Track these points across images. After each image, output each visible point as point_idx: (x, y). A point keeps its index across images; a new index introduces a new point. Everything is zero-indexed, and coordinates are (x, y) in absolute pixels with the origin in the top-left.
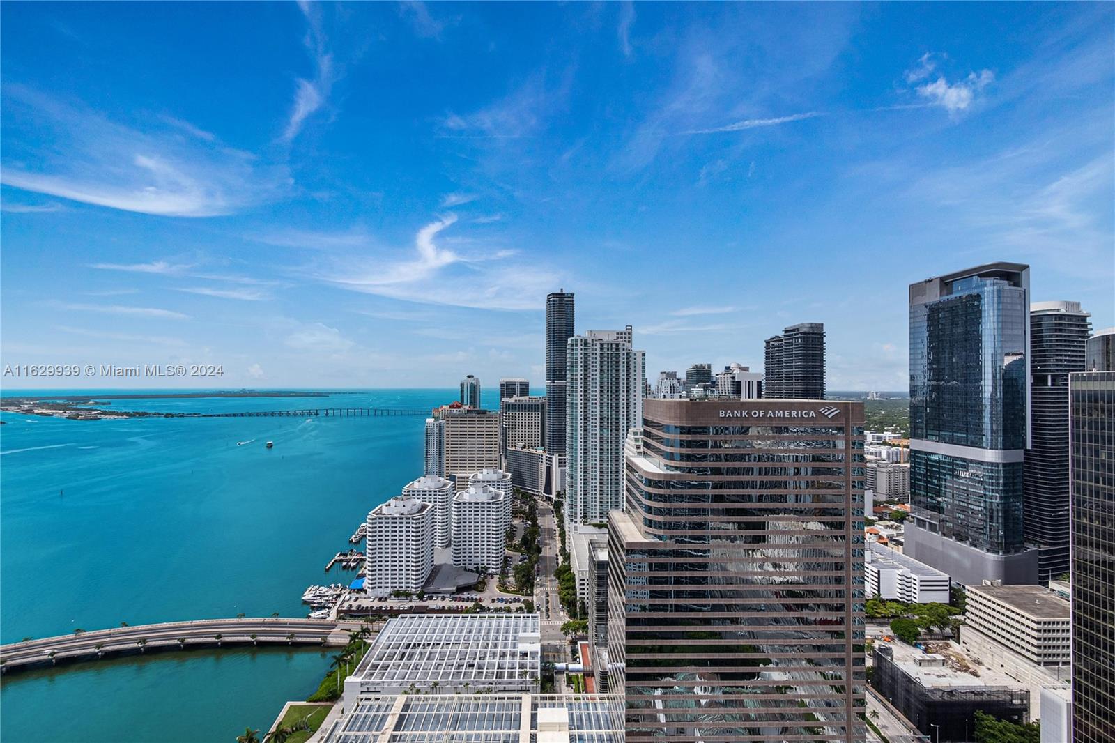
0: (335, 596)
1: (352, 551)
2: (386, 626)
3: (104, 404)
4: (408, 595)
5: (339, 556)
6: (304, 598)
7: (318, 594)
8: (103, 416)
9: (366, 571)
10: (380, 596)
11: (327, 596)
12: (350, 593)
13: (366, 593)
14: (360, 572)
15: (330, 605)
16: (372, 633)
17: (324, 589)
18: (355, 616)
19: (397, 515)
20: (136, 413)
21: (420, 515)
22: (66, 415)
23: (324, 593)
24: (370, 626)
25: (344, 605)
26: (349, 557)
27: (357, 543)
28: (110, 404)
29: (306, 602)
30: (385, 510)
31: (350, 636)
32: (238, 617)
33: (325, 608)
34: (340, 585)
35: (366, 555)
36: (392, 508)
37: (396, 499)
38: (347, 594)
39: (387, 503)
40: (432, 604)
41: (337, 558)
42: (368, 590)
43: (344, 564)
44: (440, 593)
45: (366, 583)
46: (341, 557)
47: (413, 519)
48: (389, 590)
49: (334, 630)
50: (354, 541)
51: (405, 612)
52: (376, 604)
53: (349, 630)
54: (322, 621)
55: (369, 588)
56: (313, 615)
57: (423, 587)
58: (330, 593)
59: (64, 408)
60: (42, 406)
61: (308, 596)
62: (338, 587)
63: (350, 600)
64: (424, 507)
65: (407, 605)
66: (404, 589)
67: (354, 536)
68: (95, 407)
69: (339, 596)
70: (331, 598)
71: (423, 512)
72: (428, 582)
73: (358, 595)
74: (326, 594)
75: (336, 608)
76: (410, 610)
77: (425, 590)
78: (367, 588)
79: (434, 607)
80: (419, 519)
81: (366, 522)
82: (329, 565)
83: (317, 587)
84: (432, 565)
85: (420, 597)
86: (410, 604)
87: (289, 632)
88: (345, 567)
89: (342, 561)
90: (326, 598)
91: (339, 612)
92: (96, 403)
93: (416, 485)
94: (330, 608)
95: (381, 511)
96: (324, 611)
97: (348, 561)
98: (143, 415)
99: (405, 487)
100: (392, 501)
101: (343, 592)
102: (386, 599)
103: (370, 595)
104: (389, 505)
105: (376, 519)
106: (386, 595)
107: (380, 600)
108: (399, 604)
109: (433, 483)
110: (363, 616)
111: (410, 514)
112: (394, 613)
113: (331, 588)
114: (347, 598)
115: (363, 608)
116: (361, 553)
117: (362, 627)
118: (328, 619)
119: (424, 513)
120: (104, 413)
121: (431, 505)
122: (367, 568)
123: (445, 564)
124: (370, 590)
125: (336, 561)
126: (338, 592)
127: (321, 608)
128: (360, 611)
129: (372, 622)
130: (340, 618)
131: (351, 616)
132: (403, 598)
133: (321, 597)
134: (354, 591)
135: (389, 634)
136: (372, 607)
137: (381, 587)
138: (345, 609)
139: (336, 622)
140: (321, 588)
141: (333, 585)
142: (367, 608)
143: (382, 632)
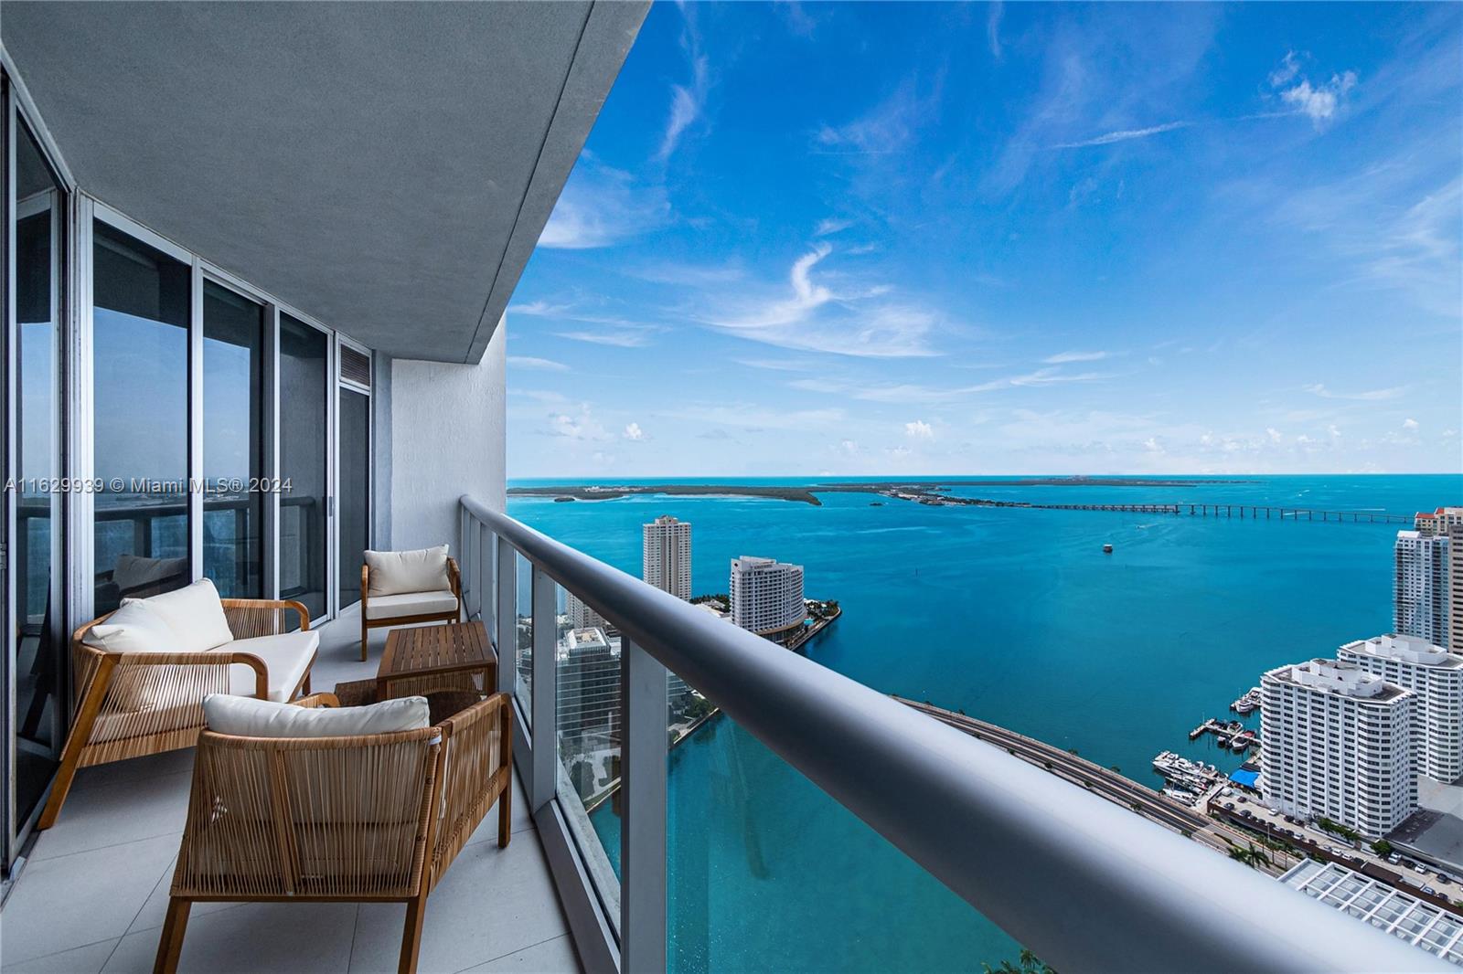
0: (1205, 781)
1: (1235, 723)
2: (1301, 868)
3: (946, 490)
4: (1351, 837)
5: (1212, 724)
6: (1155, 763)
7: (1176, 765)
8: (946, 503)
9: (1260, 764)
10: (1293, 813)
11: (1192, 775)
12: (1230, 786)
13: (1260, 796)
14: (1251, 762)
15: (1198, 790)
16: (1271, 866)
17: (1188, 764)
18: (1240, 825)
19: (1324, 691)
20: (971, 500)
21: (1379, 704)
22: (919, 500)
23: (1187, 768)
24: (1268, 852)
25: (1220, 799)
26: (1229, 731)
27: (1246, 714)
28: (950, 490)
29: (1158, 770)
30: (1297, 675)
31: (1230, 850)
32: (1069, 751)
33: (1188, 791)
34: (1213, 768)
35: (1259, 738)
36: (1312, 675)
37: (1322, 663)
38: (1225, 785)
39: (1303, 665)
40: (1413, 877)
41: (1208, 724)
42: (1264, 794)
43: (1221, 739)
44: (1435, 865)
45: (1260, 782)
46: (1216, 727)
47: (1360, 706)
48: (1308, 811)
49: (1202, 829)
50: (1238, 709)
51: (1340, 860)
52: (1281, 824)
53: (1230, 842)
54: (1183, 807)
55: (1265, 791)
56: (1169, 792)
57: (1386, 836)
58: (1196, 772)
59: (918, 492)
60: (905, 491)
61: (1162, 762)
62: (1210, 769)
63: (1230, 798)
64: (1387, 693)
65: (1350, 854)
66: (1341, 821)
67: (1239, 702)
68: (939, 493)
69: (1212, 783)
70: (1197, 780)
71: (1385, 699)
72: (1401, 831)
73: (1245, 795)
74: (1190, 771)
75: (1206, 798)
76: (1355, 864)
77: (1394, 843)
78: (1262, 791)
79: (1419, 885)
80: (1377, 710)
81: (1260, 686)
82: (1195, 732)
83: (1177, 756)
84: (1412, 805)
85: (1384, 851)
86: (1356, 854)
87: (1134, 800)
88: (1222, 744)
89: (1216, 733)
90: (1191, 778)
91: (1210, 806)
92: (941, 489)
93: (1370, 648)
94: (1195, 794)
95: (1291, 676)
96: (1186, 795)
97: (1228, 737)
98: (977, 502)
99: (1345, 647)
100: (1312, 664)
101: (1218, 779)
102: (1301, 824)
103: (1269, 804)
104: (1307, 669)
105: (1279, 685)
106: (1302, 818)
107: (1289, 819)
108: (1332, 844)
109: (1416, 653)
110: (1256, 832)
111: (1354, 696)
112: (1324, 857)
113: (1198, 765)
114: (1226, 790)
115: (1255, 818)
116: (1253, 733)
117: (1252, 848)
118: (1193, 808)
119: (1388, 702)
120: (946, 499)
121: (1408, 692)
122: (1262, 758)
123: (1451, 817)
124: (1269, 796)
125: (1206, 730)
126: (1211, 777)
127: (1179, 786)
128: (1248, 821)
129: (1272, 848)
130: (1214, 816)
131: (1233, 822)
132: (1339, 836)
133: (1182, 773)
134: (1238, 786)
135: (1305, 883)
136: (1272, 825)
137: (1291, 800)
138: (1222, 806)
139: (1207, 819)
140: (1182, 760)
141: (1202, 764)
142: (1263, 822)
143: (1292, 875)
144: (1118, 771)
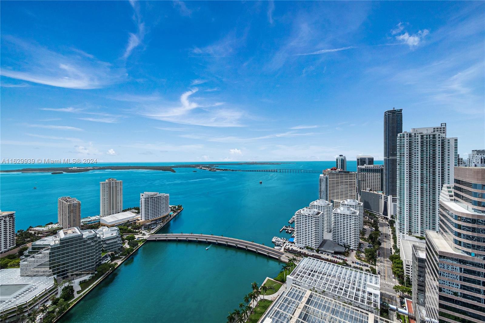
0: (283, 243)
1: (289, 226)
2: (303, 259)
3: (217, 166)
4: (312, 249)
5: (285, 227)
6: (272, 240)
7: (277, 240)
8: (217, 170)
9: (295, 235)
10: (301, 247)
11: (280, 242)
12: (289, 243)
13: (295, 244)
14: (293, 235)
15: (282, 245)
16: (297, 261)
17: (280, 239)
18: (291, 252)
19: (307, 215)
20: (225, 169)
22: (209, 170)
24: (296, 258)
25: (286, 247)
26: (288, 228)
27: (292, 223)
28: (218, 166)
29: (273, 242)
30: (302, 212)
31: (289, 259)
32: (252, 242)
33: (280, 246)
34: (285, 239)
35: (294, 229)
36: (305, 211)
37: (307, 208)
38: (288, 242)
39: (303, 209)
41: (284, 228)
42: (295, 243)
43: (287, 231)
44: (326, 252)
45: (295, 240)
46: (285, 228)
47: (314, 217)
48: (304, 245)
49: (283, 255)
50: (290, 222)
51: (310, 256)
52: (299, 250)
53: (289, 257)
54: (279, 251)
55: (296, 242)
56: (275, 247)
57: (318, 247)
58: (281, 241)
59: (208, 167)
60: (204, 167)
61: (274, 240)
62: (284, 239)
63: (289, 246)
64: (318, 213)
65: (312, 254)
66: (310, 246)
67: (290, 220)
68: (215, 167)
69: (285, 243)
70: (282, 243)
71: (318, 215)
72: (321, 246)
73: (292, 244)
74: (280, 241)
75: (284, 247)
76: (313, 256)
77: (320, 249)
78: (295, 242)
79: (324, 257)
80: (316, 218)
81: (295, 216)
82: (281, 230)
83: (277, 237)
84: (323, 239)
85: (317, 251)
87: (268, 252)
88: (287, 232)
89: (286, 229)
90: (280, 243)
91: (285, 249)
92: (215, 166)
93: (315, 203)
94: (281, 247)
96: (279, 247)
98: (226, 170)
99: (311, 203)
100: (305, 209)
101: (286, 241)
102: (303, 249)
103: (297, 245)
104: (304, 210)
105: (298, 215)
106: (303, 247)
107: (300, 248)
108: (308, 252)
109: (323, 203)
110: (294, 253)
111: (313, 215)
112: (306, 256)
113: (282, 239)
114: (288, 244)
115: (294, 250)
116: (293, 228)
117: (293, 258)
118: (281, 250)
119: (319, 215)
120: (217, 169)
121: (322, 212)
122: (295, 234)
123: (329, 240)
124: (296, 243)
125: (283, 229)
126: (284, 241)
127: (278, 246)
128: (292, 251)
129: (297, 256)
130: (285, 251)
131: (289, 252)
132: (310, 250)
133: (278, 242)
134: (290, 242)
135: (304, 263)
136: (297, 251)
137: (301, 243)
138: (287, 248)
139: (284, 253)
140: (278, 238)
141: (282, 238)
142: (295, 250)
143: (301, 262)
144: (263, 244)
